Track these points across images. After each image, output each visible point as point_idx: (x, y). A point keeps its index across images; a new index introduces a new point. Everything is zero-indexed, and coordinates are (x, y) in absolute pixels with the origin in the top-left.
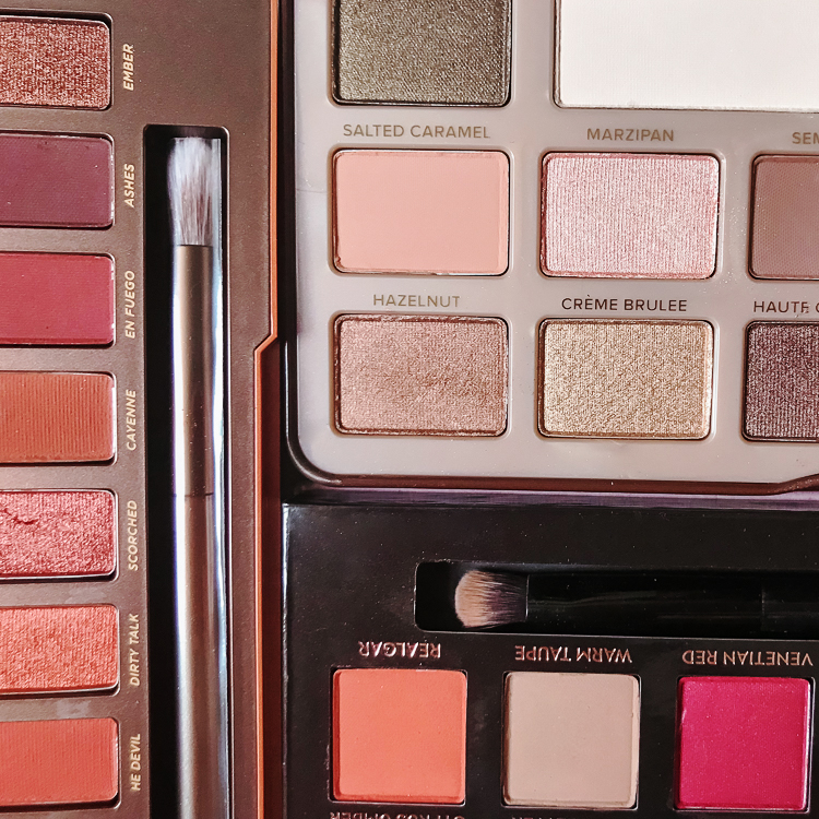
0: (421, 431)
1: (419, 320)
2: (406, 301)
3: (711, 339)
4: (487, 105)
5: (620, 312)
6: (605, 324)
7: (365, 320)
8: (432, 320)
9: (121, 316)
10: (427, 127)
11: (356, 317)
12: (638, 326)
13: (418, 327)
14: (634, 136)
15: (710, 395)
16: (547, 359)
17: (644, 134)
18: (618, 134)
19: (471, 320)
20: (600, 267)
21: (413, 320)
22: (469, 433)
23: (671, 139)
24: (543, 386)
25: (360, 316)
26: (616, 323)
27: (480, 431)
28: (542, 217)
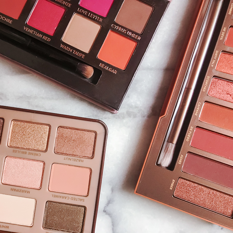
0: (77, 130)
1: (74, 155)
2: (76, 160)
3: (9, 143)
4: (52, 202)
5: (28, 151)
6: (32, 149)
7: (86, 157)
8: (71, 155)
9: (192, 132)
10: (65, 199)
11: (88, 158)
12: (25, 147)
13: (74, 154)
14: (20, 190)
15: (10, 130)
16: (46, 143)
17: (17, 191)
18: (23, 191)
19: (62, 154)
20: (31, 162)
21: (76, 155)
22: (67, 128)
23: (11, 189)
24: (48, 137)
25: (87, 158)
26: (30, 149)
27: (64, 128)
28: (43, 175)
